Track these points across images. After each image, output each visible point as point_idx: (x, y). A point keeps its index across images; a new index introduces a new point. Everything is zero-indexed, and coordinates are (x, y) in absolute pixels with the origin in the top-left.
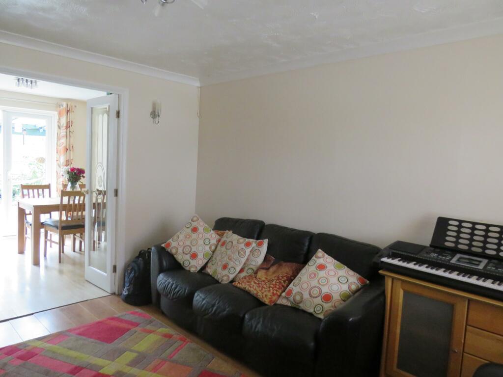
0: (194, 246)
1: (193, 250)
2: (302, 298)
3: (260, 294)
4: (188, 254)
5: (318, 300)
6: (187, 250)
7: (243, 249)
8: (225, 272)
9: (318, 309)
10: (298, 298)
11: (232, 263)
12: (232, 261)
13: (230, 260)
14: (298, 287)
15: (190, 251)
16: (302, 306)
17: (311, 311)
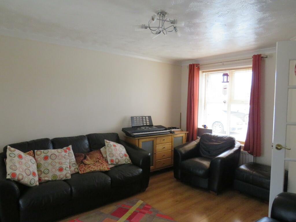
0: (29, 167)
1: (31, 171)
2: (119, 160)
3: (101, 168)
4: (31, 174)
5: (124, 158)
6: (28, 172)
7: (65, 155)
8: (64, 172)
9: (126, 160)
10: (117, 161)
11: (64, 165)
12: (63, 164)
13: (62, 164)
14: (114, 157)
15: (30, 172)
16: (119, 163)
17: (124, 162)
